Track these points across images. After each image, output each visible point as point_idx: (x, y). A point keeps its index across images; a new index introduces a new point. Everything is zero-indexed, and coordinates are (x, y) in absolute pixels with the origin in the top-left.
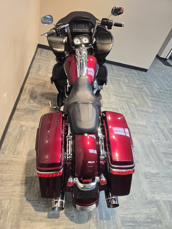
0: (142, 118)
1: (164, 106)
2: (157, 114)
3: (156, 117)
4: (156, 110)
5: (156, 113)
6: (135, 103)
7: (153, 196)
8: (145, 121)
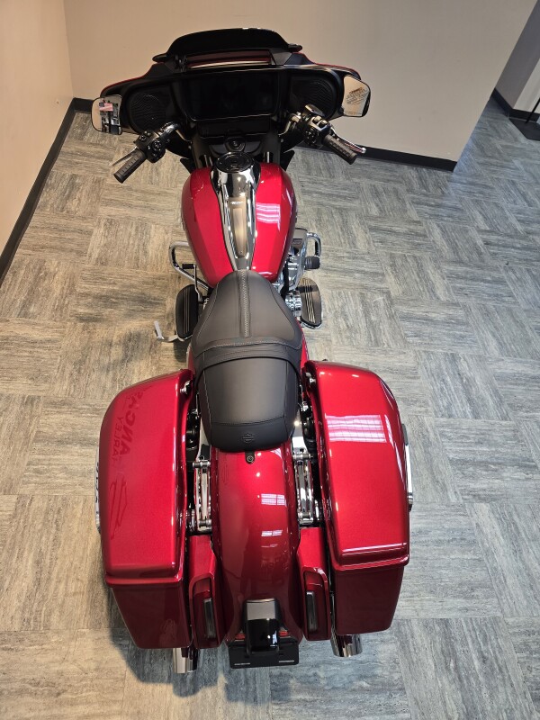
0: (406, 342)
1: (489, 295)
2: (459, 327)
3: (454, 336)
4: (460, 313)
5: (459, 323)
6: (388, 293)
8: (412, 353)
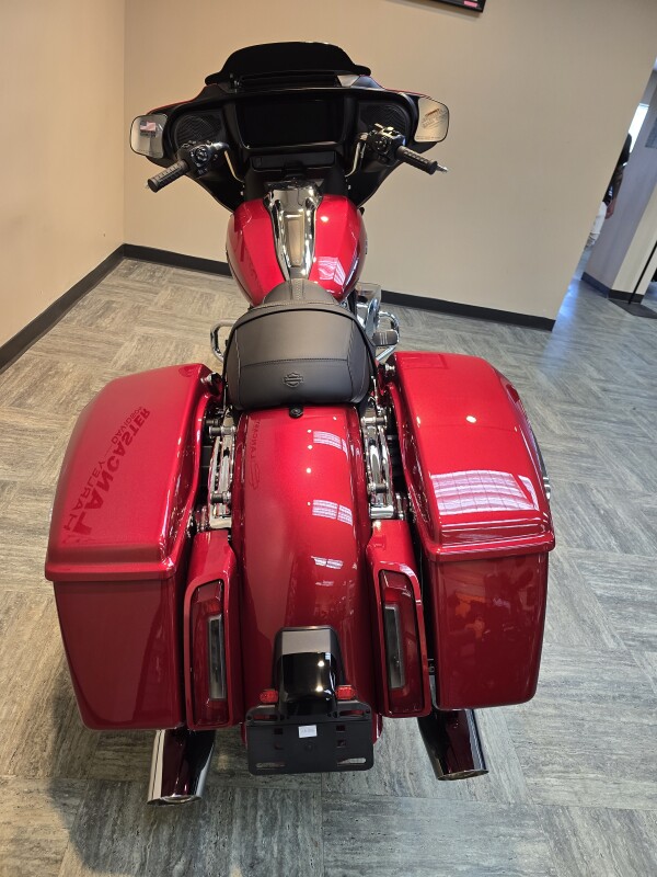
1: (618, 434)
2: (584, 460)
3: (580, 468)
4: (583, 446)
5: (582, 455)
7: (531, 781)
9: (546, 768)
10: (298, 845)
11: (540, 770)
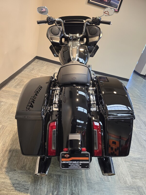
9: (136, 178)
10: (82, 190)
11: (135, 178)
